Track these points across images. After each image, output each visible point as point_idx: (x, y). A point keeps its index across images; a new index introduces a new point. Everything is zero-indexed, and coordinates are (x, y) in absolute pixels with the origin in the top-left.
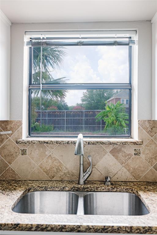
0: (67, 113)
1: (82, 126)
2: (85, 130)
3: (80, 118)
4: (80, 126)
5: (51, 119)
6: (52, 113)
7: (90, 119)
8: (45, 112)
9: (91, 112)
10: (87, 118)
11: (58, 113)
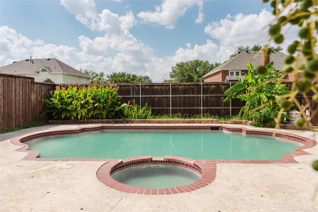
0: (173, 86)
1: (198, 108)
2: (203, 116)
3: (194, 95)
4: (194, 108)
5: (146, 97)
6: (148, 87)
7: (211, 97)
8: (137, 86)
9: (213, 86)
10: (207, 95)
11: (159, 87)
